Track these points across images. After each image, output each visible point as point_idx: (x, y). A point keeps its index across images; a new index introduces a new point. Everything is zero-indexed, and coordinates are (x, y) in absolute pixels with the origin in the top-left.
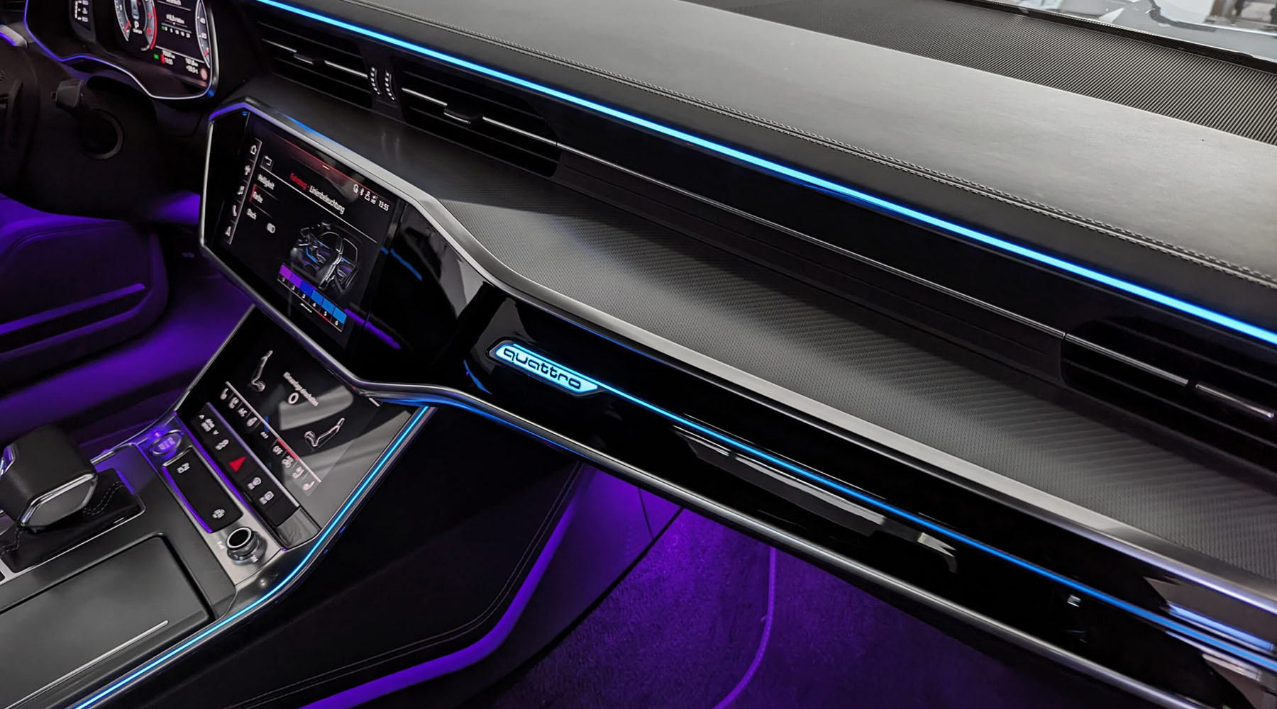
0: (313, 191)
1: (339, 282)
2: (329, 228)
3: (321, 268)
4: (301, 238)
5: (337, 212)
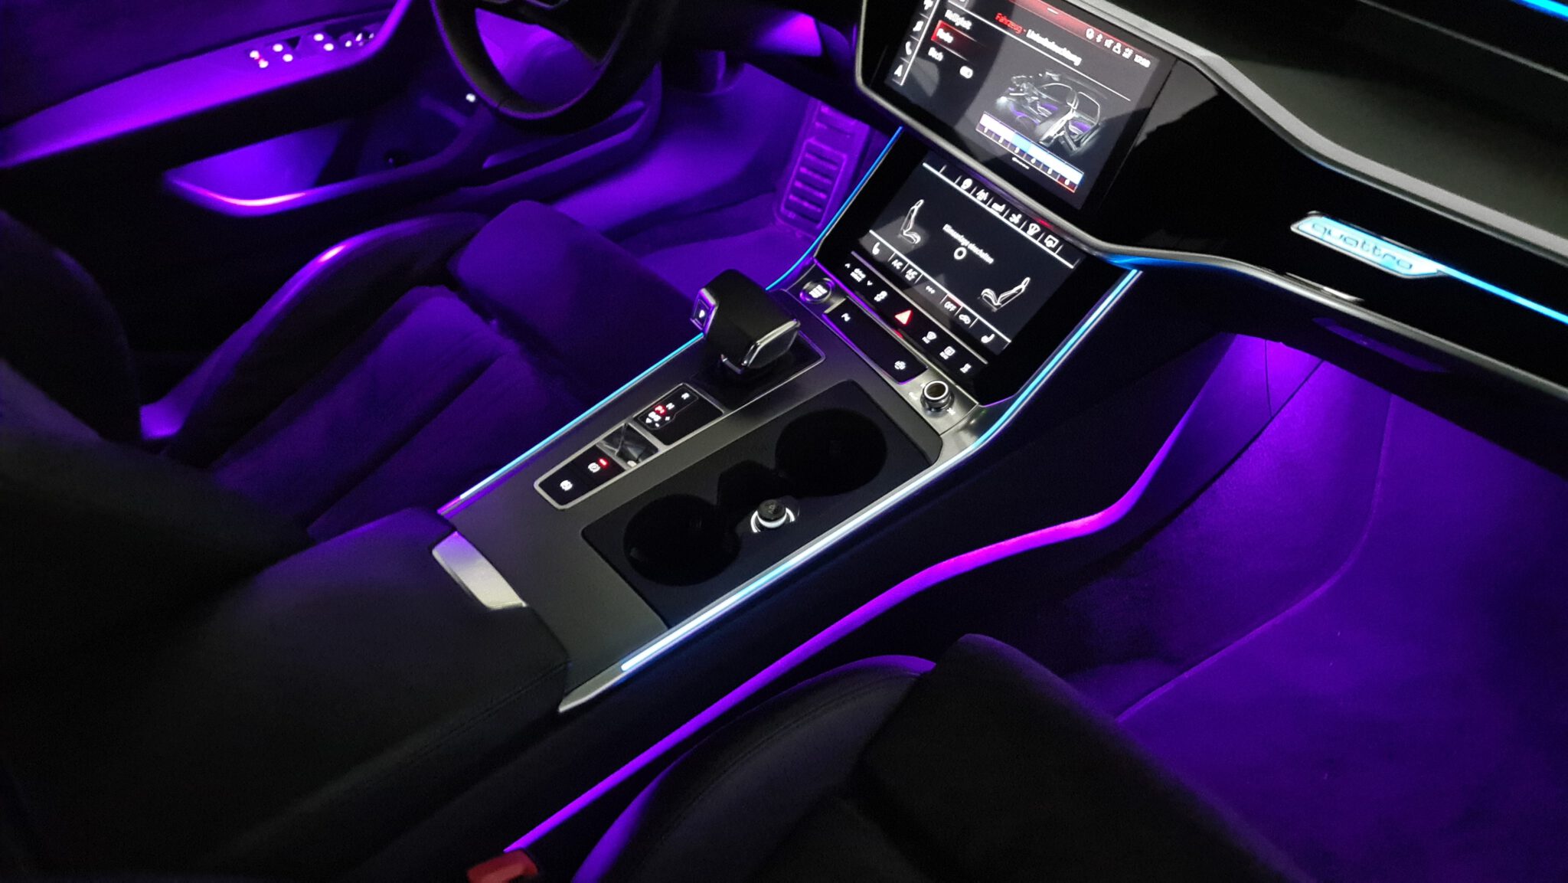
1: (1073, 140)
2: (1056, 79)
3: (1043, 122)
4: (1013, 86)
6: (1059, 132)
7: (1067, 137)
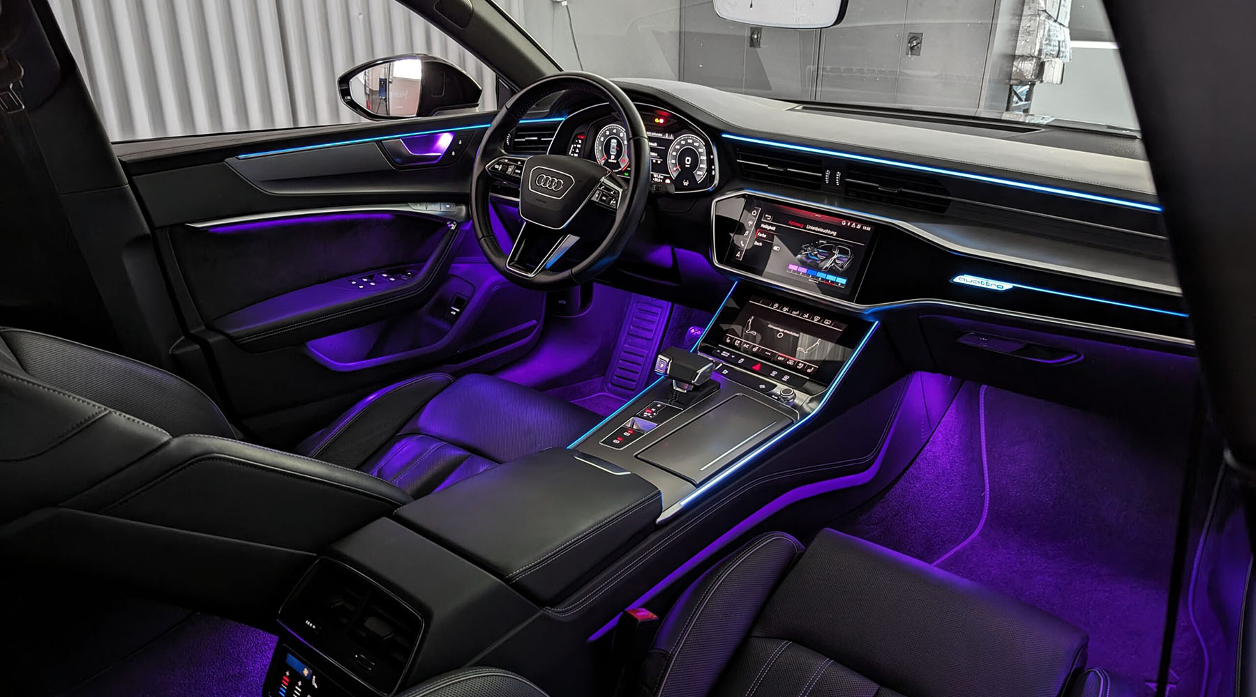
0: (809, 227)
5: (832, 235)
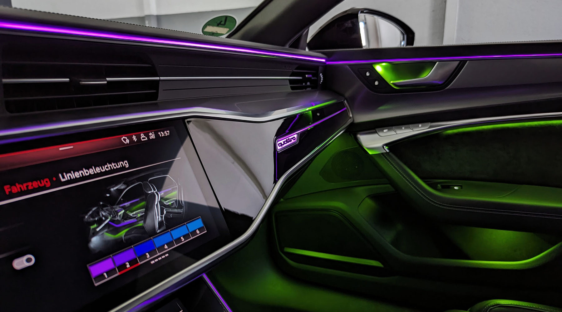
2: (123, 187)
5: (123, 168)
6: (162, 213)
7: (170, 210)
